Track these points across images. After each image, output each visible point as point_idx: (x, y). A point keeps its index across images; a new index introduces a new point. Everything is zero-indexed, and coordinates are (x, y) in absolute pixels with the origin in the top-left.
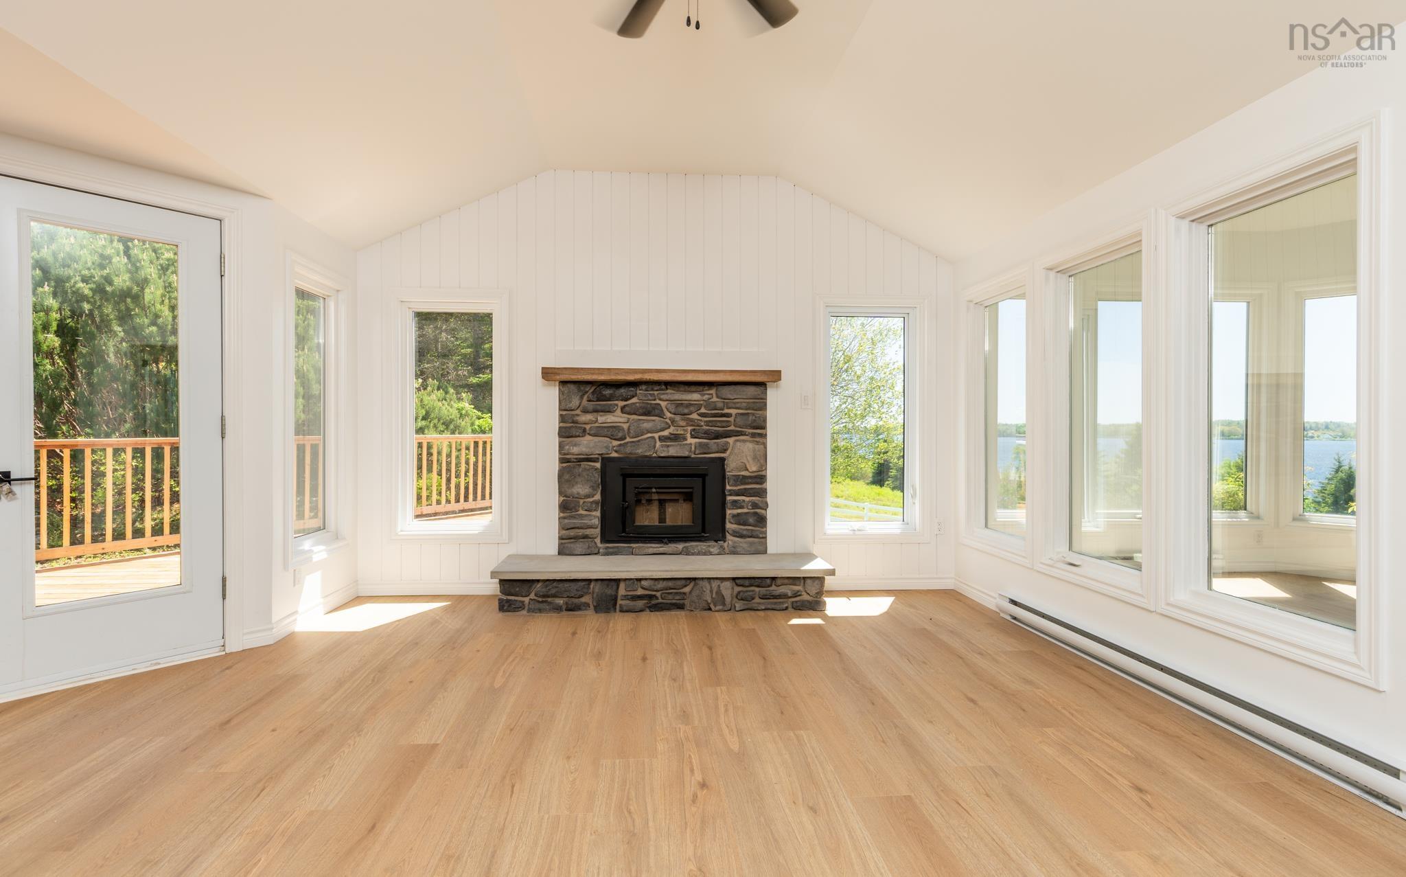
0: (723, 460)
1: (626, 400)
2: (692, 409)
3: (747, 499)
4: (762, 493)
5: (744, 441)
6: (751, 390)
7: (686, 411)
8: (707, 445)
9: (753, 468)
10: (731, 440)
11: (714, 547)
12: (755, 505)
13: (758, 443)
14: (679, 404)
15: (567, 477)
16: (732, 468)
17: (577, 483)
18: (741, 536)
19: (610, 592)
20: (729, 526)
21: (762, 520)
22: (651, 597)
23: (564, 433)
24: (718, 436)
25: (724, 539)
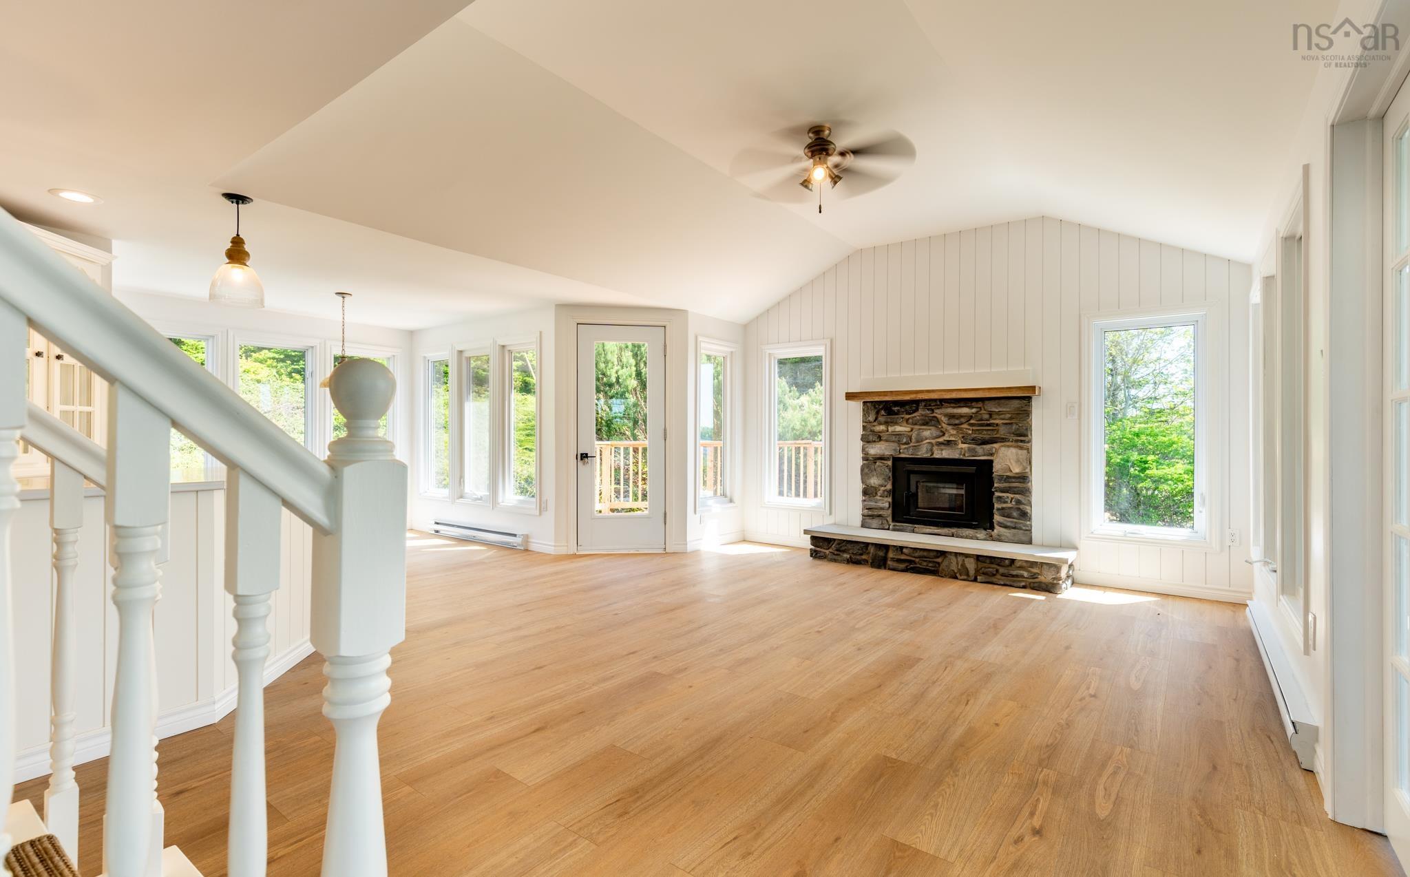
0: (991, 462)
1: (910, 414)
2: (963, 420)
3: (1011, 496)
4: (1026, 492)
5: (1009, 446)
6: (1016, 403)
7: (957, 422)
8: (974, 449)
9: (1016, 470)
10: (996, 445)
11: (981, 534)
12: (1019, 502)
13: (1021, 448)
14: (952, 416)
15: (866, 470)
16: (998, 468)
17: (873, 476)
18: (1006, 527)
19: (881, 554)
20: (997, 518)
21: (1025, 515)
22: (910, 562)
23: (865, 439)
24: (984, 442)
25: (992, 528)
